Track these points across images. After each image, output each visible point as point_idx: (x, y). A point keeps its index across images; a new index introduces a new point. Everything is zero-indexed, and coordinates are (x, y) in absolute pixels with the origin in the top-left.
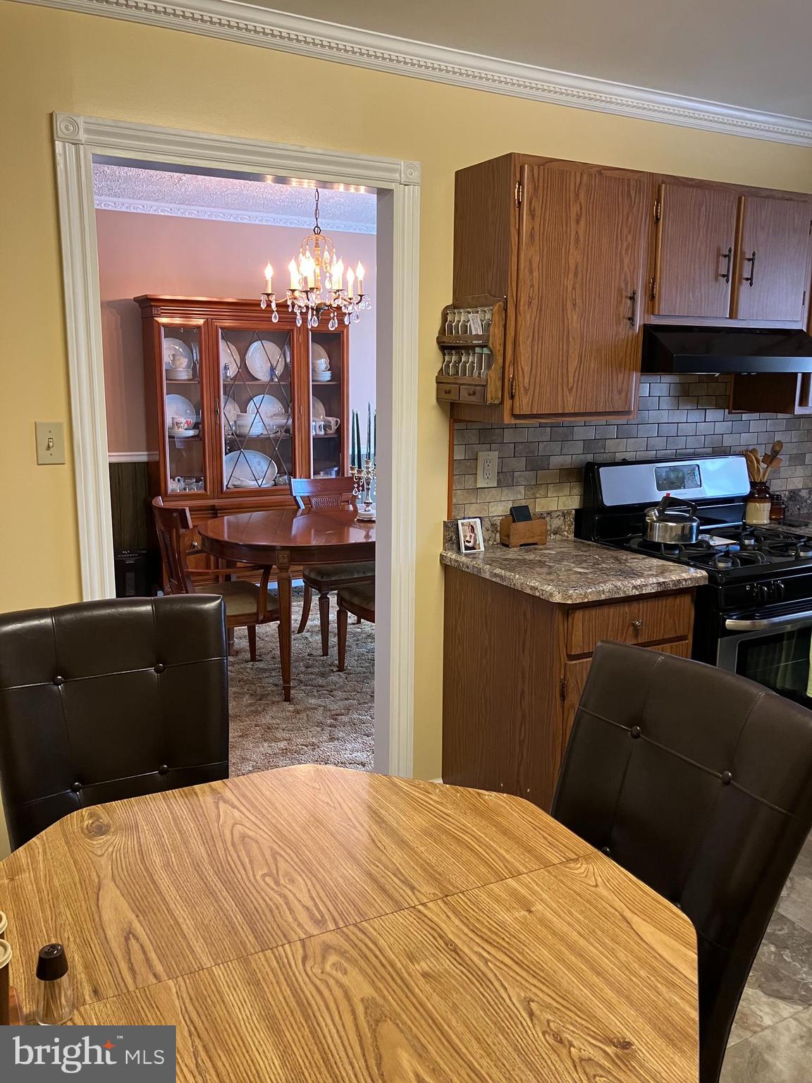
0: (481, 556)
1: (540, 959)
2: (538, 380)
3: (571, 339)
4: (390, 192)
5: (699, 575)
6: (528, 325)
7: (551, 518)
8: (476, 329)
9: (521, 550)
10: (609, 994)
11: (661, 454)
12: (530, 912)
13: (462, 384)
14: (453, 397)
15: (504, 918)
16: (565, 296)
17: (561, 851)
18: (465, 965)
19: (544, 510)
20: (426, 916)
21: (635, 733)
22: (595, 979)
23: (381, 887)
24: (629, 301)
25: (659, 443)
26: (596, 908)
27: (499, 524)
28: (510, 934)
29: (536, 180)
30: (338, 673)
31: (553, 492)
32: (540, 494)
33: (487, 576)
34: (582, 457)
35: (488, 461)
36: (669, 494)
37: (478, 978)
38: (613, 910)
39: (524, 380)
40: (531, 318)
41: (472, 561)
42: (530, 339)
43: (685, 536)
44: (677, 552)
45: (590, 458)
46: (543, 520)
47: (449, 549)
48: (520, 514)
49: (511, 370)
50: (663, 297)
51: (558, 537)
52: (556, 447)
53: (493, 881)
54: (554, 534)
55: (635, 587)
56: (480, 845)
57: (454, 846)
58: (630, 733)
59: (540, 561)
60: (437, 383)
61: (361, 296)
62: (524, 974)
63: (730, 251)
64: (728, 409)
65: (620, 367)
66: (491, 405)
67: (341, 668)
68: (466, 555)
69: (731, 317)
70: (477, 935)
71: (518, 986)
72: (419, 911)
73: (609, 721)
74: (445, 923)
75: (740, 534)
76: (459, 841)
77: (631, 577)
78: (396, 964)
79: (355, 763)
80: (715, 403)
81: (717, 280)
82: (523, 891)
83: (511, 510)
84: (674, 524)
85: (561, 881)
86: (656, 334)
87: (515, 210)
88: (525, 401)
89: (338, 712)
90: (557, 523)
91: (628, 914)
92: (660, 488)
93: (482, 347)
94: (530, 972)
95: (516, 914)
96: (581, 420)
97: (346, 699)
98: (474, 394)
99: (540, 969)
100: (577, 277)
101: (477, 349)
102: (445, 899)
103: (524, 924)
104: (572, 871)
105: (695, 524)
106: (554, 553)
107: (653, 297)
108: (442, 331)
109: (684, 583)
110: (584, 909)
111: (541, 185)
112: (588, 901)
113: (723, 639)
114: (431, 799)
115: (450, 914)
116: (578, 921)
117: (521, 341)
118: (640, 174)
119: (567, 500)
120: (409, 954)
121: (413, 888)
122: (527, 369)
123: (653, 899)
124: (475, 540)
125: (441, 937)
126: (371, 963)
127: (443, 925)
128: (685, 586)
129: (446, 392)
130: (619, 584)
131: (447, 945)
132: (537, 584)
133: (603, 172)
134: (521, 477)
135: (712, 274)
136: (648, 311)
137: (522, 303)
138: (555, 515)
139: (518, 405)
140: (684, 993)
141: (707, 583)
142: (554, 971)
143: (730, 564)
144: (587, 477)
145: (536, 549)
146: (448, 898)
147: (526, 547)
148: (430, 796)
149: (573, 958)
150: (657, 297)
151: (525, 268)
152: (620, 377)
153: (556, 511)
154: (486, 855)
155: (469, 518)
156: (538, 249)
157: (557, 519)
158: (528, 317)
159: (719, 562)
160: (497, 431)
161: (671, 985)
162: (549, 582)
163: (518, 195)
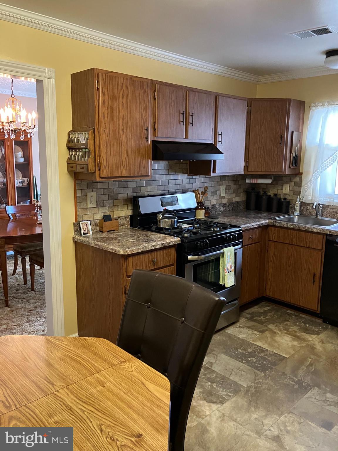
0: (91, 237)
1: (107, 406)
2: (110, 162)
3: (123, 146)
4: (42, 81)
5: (177, 240)
6: (104, 140)
7: (120, 219)
8: (82, 141)
9: (108, 233)
10: (135, 415)
11: (163, 192)
12: (104, 386)
13: (78, 164)
14: (74, 169)
15: (93, 391)
16: (119, 128)
17: (118, 359)
18: (74, 415)
19: (117, 216)
20: (58, 396)
21: (148, 306)
22: (129, 410)
23: (38, 386)
24: (145, 131)
25: (162, 188)
26: (131, 381)
27: (98, 223)
28: (95, 398)
29: (104, 79)
30: (31, 292)
31: (121, 209)
32: (115, 209)
33: (93, 245)
34: (131, 194)
35: (92, 197)
36: (166, 208)
37: (80, 420)
38: (138, 381)
39: (104, 163)
40: (105, 138)
41: (86, 239)
42: (106, 145)
43: (172, 224)
44: (170, 231)
45: (135, 194)
46: (116, 221)
47: (76, 235)
48: (107, 218)
49: (98, 158)
50: (159, 129)
51: (124, 227)
52: (121, 190)
53: (89, 376)
54: (122, 226)
55: (152, 246)
56: (84, 361)
57: (73, 363)
58: (146, 306)
59: (115, 237)
60: (67, 163)
61: (35, 125)
62: (99, 414)
63: (184, 112)
64: (187, 174)
65: (143, 157)
66: (90, 173)
67: (33, 289)
68: (84, 237)
69: (186, 138)
70: (80, 400)
71: (96, 420)
72: (55, 394)
73: (138, 302)
74: (67, 398)
75: (193, 223)
76: (75, 360)
77: (151, 242)
78: (43, 420)
79: (39, 331)
80: (182, 171)
81: (179, 123)
82: (102, 378)
83: (103, 217)
84: (168, 220)
85: (118, 372)
86: (157, 144)
87: (96, 92)
88: (105, 171)
89: (31, 309)
90: (123, 221)
91: (144, 381)
92: (162, 206)
93: (85, 148)
94: (102, 413)
95: (98, 389)
96: (130, 179)
97: (35, 303)
98: (83, 168)
99: (107, 411)
100: (124, 120)
101: (83, 149)
102: (67, 387)
103: (100, 392)
104: (123, 367)
105: (176, 220)
106: (121, 234)
107: (155, 130)
108: (68, 141)
109: (171, 243)
110: (126, 382)
111: (107, 82)
112: (128, 378)
113: (187, 264)
114: (64, 344)
115: (69, 393)
116: (124, 387)
117: (102, 146)
118: (147, 80)
119: (128, 212)
120: (50, 415)
121: (53, 385)
122: (105, 158)
123: (155, 374)
124: (88, 230)
125: (64, 404)
126: (32, 422)
127: (65, 399)
128: (172, 244)
129: (71, 167)
130: (146, 245)
131: (67, 407)
132: (113, 247)
133: (132, 78)
134: (106, 203)
135: (178, 122)
136: (153, 135)
137: (101, 131)
138: (122, 218)
139: (102, 173)
140: (164, 410)
141: (180, 243)
142: (113, 411)
143: (189, 235)
144: (134, 202)
145: (114, 233)
146: (69, 386)
147: (110, 232)
148: (63, 342)
149: (121, 403)
150: (157, 130)
151: (101, 116)
152: (144, 162)
153: (122, 216)
154: (87, 365)
155: (85, 221)
156: (106, 108)
157: (123, 220)
158: (104, 137)
159: (185, 234)
160: (95, 184)
161: (159, 407)
162: (118, 246)
163: (97, 86)
